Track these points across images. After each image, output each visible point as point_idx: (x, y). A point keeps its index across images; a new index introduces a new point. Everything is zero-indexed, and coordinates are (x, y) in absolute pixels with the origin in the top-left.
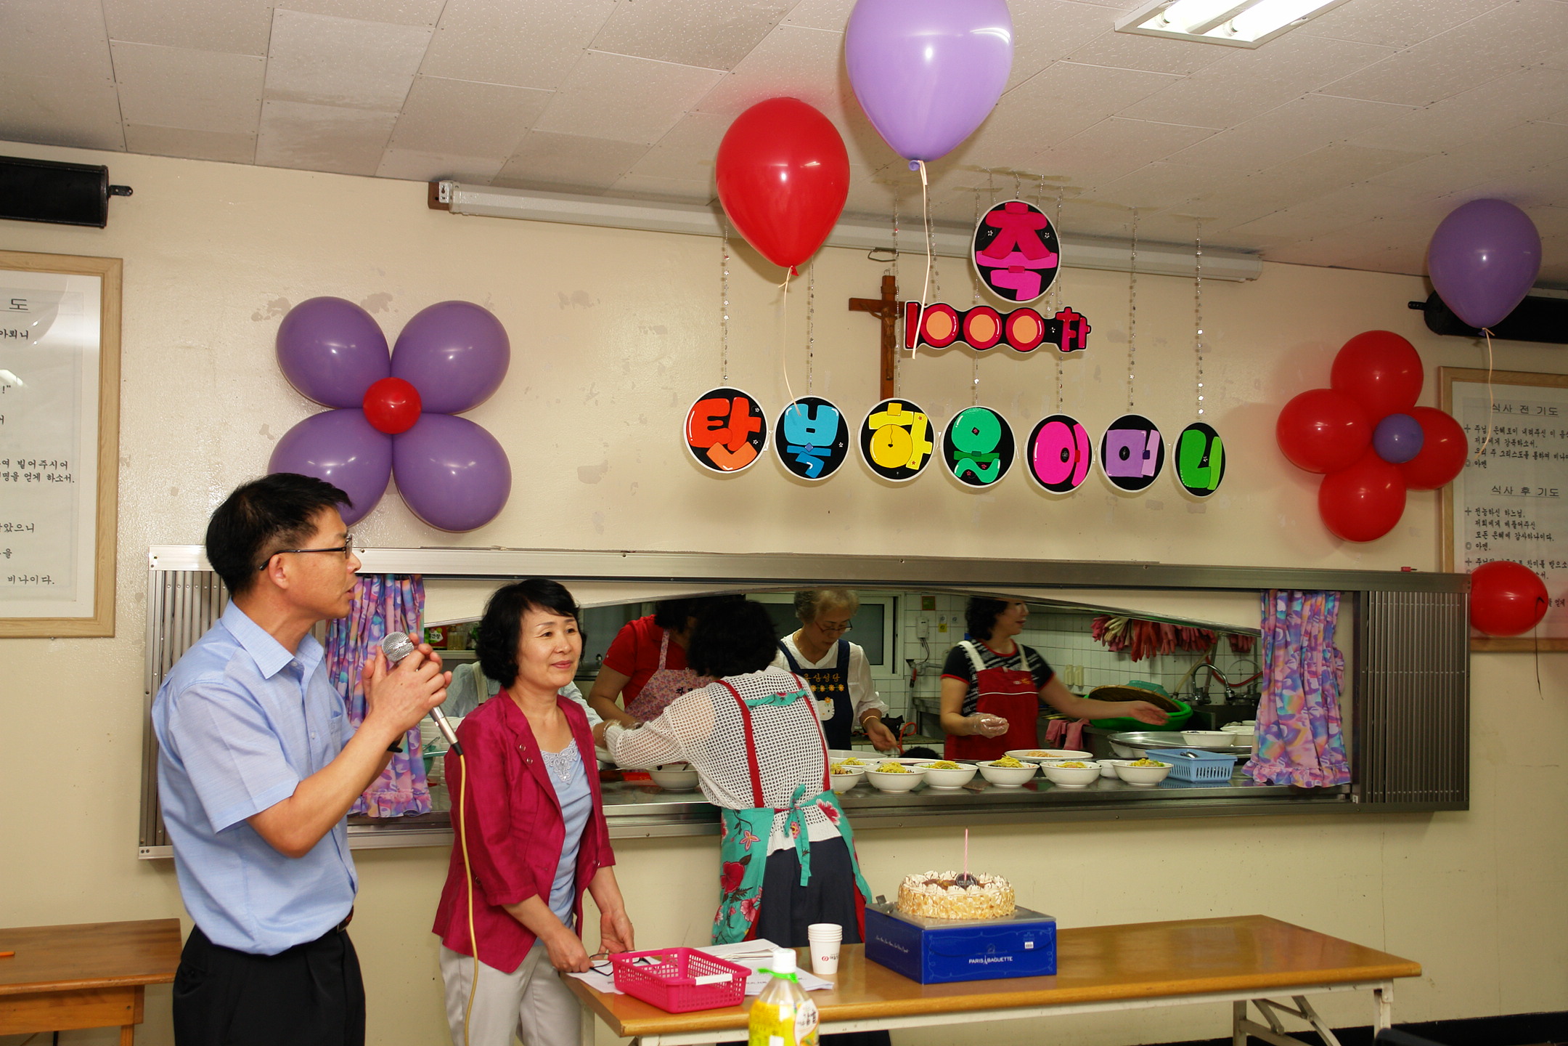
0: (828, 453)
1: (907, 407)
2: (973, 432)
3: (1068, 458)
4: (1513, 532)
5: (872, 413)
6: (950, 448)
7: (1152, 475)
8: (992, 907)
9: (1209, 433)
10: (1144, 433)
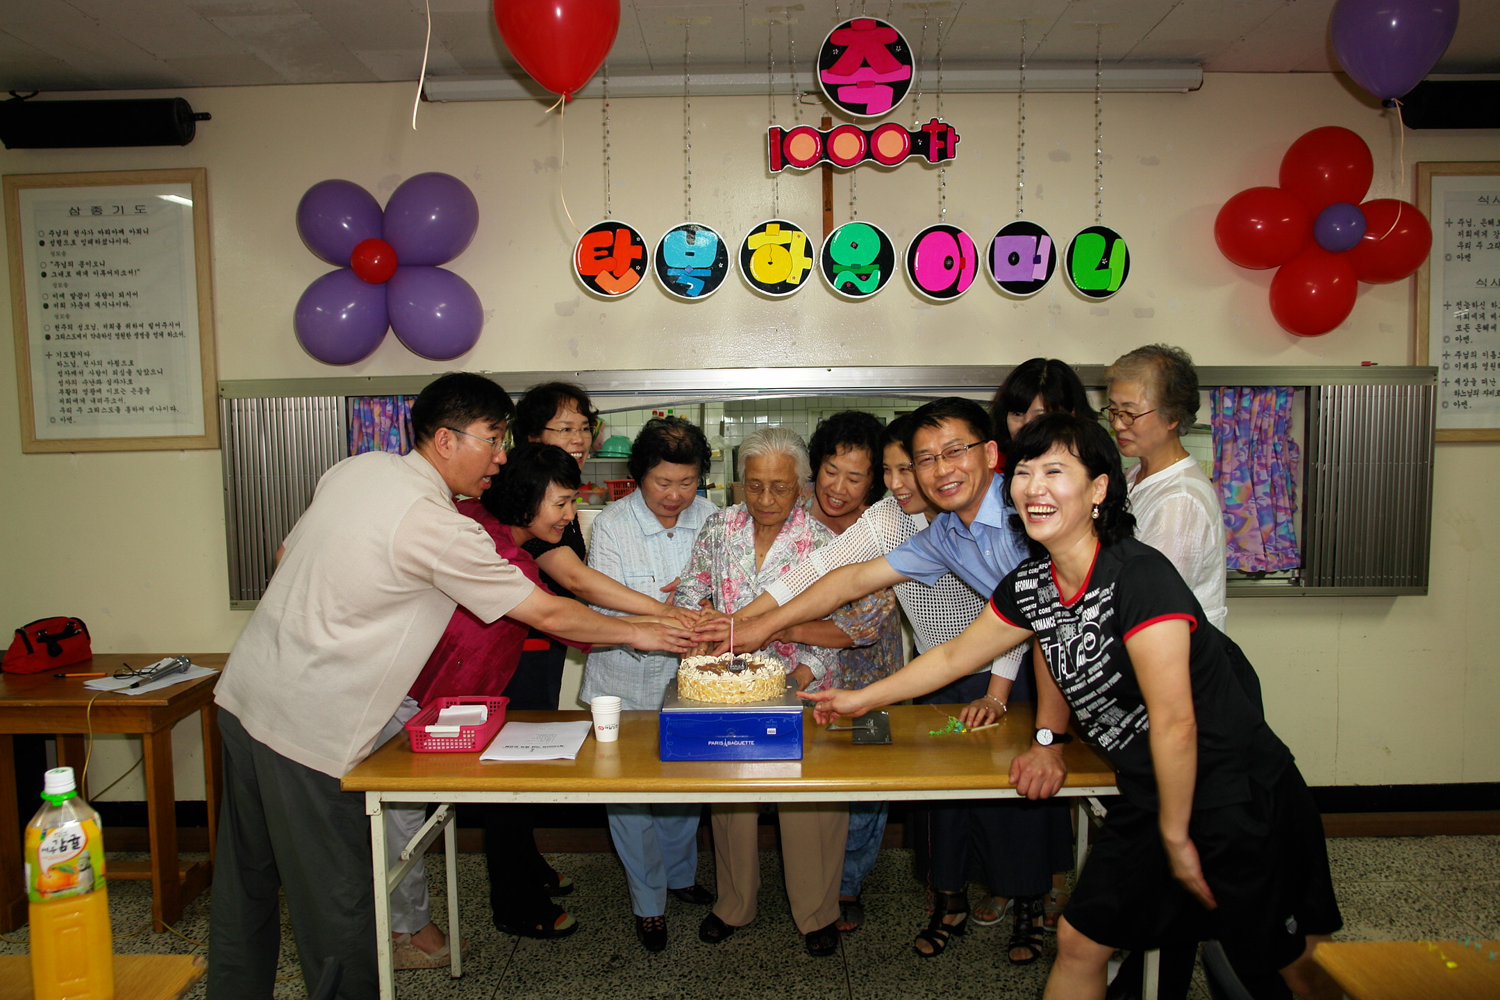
0: (708, 273)
1: (785, 226)
2: (852, 246)
3: (952, 266)
5: (751, 234)
6: (829, 263)
7: (1043, 279)
8: (742, 693)
9: (1110, 237)
10: (1034, 238)
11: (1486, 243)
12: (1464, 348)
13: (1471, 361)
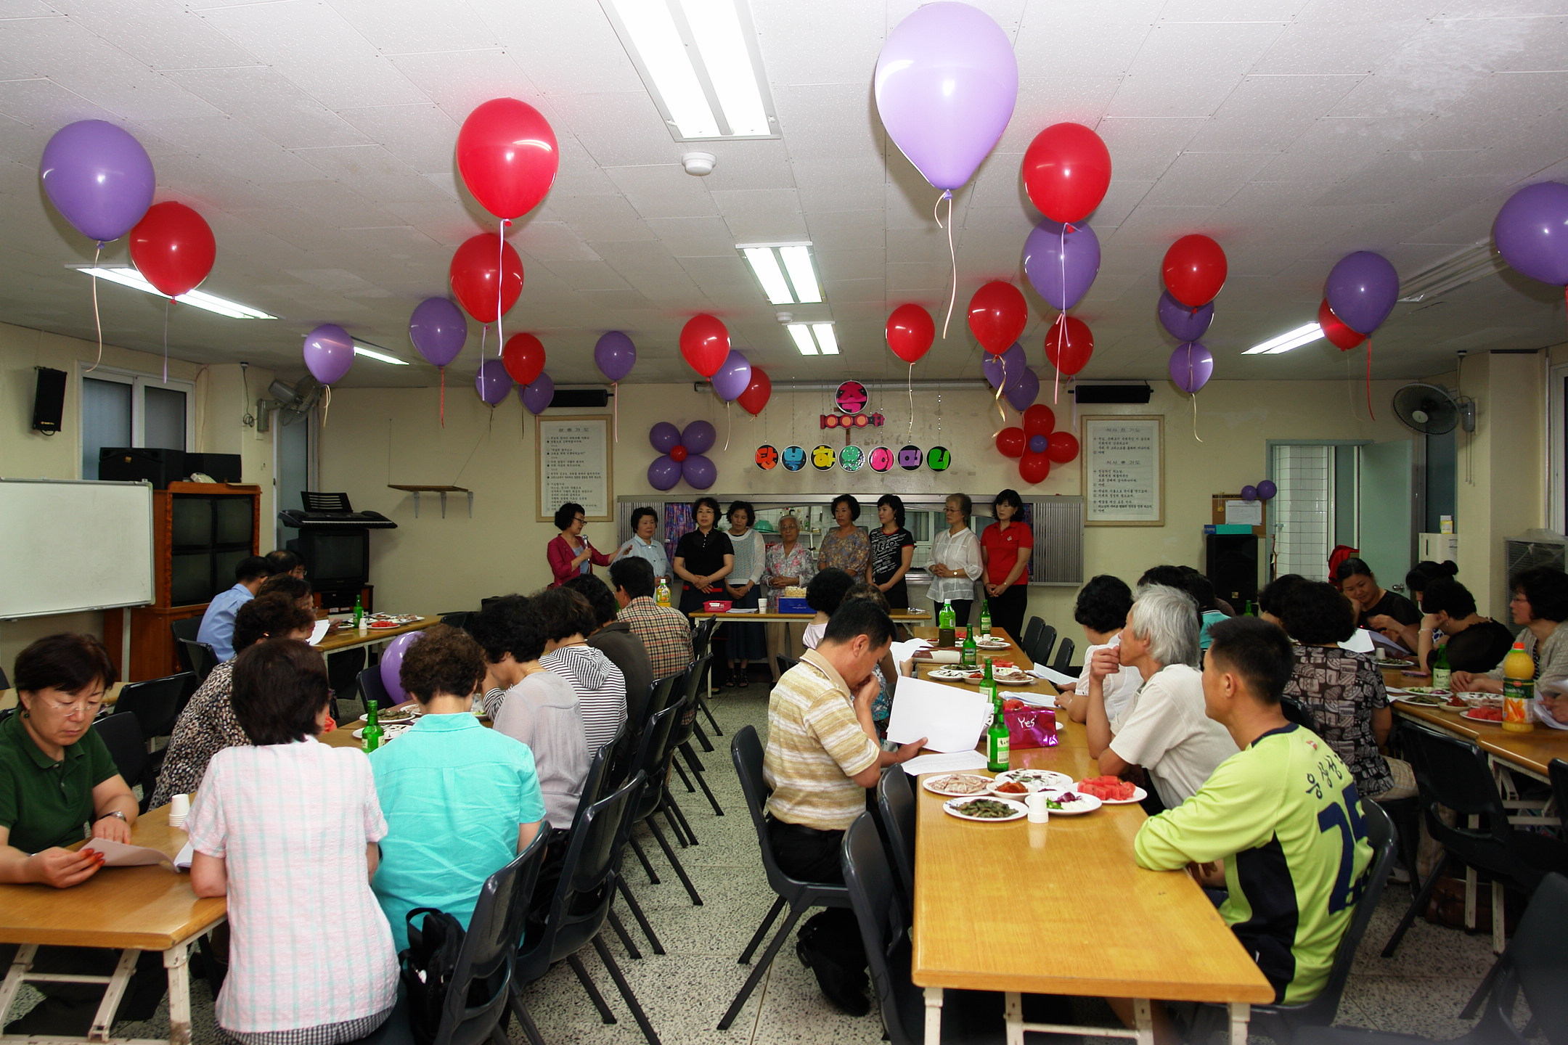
1: (826, 447)
4: (1117, 479)
9: (943, 450)
11: (1110, 447)
12: (1102, 488)
13: (1105, 493)
